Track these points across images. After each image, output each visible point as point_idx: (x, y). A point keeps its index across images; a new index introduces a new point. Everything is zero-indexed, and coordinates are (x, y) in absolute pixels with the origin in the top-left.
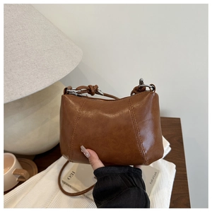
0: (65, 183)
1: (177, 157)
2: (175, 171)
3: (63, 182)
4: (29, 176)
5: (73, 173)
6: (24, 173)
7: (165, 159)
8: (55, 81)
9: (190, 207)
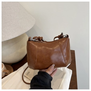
0: (25, 76)
1: (73, 67)
2: (72, 73)
3: (24, 76)
4: (9, 73)
5: (29, 72)
6: (7, 71)
7: (67, 68)
8: (23, 33)
9: (77, 89)
